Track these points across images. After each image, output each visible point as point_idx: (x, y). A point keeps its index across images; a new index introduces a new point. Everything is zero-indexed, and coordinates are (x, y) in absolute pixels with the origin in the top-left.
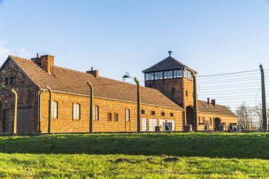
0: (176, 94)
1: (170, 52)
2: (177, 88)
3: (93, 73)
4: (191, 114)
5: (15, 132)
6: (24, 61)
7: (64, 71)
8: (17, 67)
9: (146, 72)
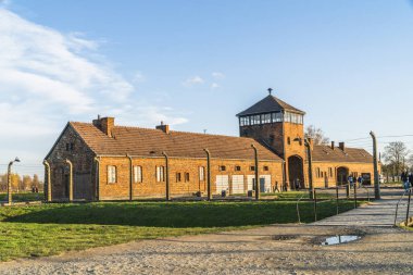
0: (276, 143)
1: (270, 90)
2: (276, 134)
3: (163, 128)
4: (295, 166)
5: (71, 199)
6: (84, 126)
7: (128, 130)
8: (75, 133)
9: (240, 116)
